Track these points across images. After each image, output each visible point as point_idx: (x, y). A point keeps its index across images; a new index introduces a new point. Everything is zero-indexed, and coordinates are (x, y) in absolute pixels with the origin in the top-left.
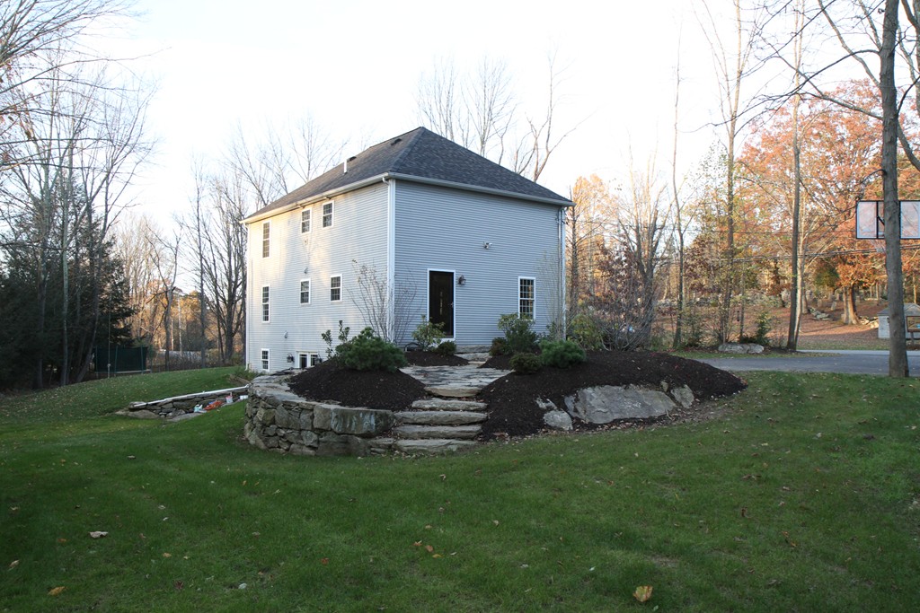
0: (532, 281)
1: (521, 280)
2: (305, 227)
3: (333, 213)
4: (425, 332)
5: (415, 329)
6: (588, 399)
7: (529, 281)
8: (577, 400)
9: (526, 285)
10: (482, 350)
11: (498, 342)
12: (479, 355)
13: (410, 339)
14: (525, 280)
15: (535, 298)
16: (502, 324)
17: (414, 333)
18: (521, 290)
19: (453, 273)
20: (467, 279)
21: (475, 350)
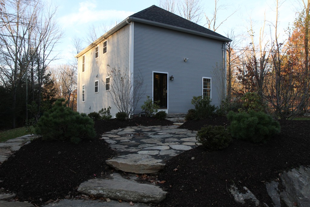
0: (210, 80)
1: (204, 79)
2: (97, 55)
3: (107, 46)
4: (149, 105)
5: (143, 104)
6: (297, 188)
7: (208, 79)
8: (281, 188)
9: (207, 81)
10: (182, 116)
11: (191, 111)
12: (180, 118)
13: (141, 110)
14: (206, 79)
15: (211, 89)
16: (193, 102)
17: (142, 106)
18: (204, 84)
19: (167, 74)
20: (174, 77)
21: (178, 116)
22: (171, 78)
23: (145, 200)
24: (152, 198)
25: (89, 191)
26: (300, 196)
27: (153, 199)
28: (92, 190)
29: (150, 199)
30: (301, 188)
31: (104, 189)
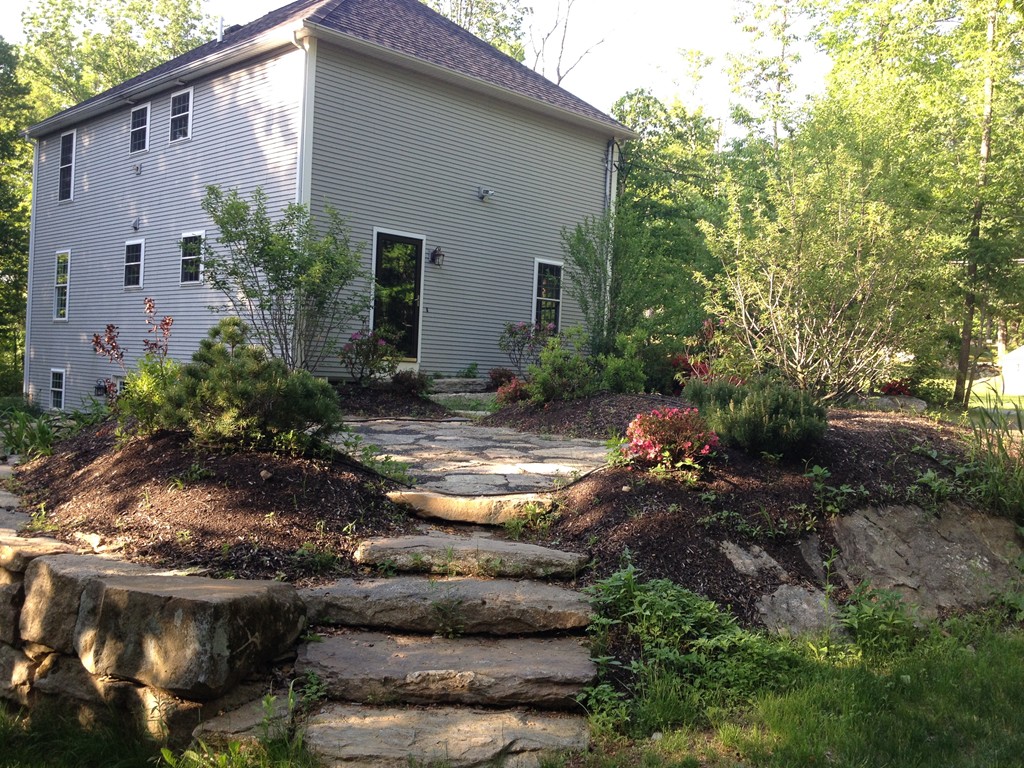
0: (559, 267)
1: (540, 265)
2: (137, 141)
3: (190, 112)
7: (551, 268)
9: (549, 273)
10: (468, 388)
12: (466, 396)
14: (546, 265)
15: (561, 300)
18: (539, 283)
19: (422, 240)
20: (446, 254)
21: (457, 388)
22: (434, 256)
23: (541, 571)
24: (557, 566)
25: (392, 558)
26: (870, 565)
27: (559, 569)
28: (400, 555)
29: (553, 570)
30: (871, 550)
31: (434, 552)
